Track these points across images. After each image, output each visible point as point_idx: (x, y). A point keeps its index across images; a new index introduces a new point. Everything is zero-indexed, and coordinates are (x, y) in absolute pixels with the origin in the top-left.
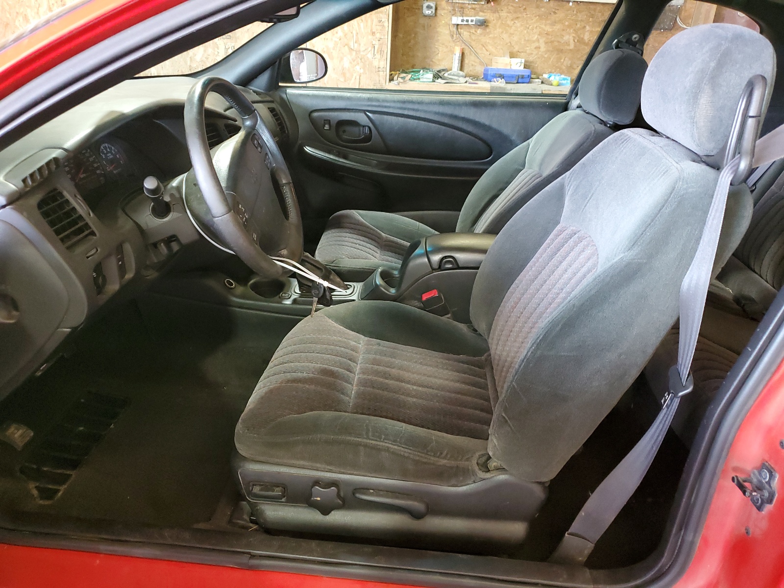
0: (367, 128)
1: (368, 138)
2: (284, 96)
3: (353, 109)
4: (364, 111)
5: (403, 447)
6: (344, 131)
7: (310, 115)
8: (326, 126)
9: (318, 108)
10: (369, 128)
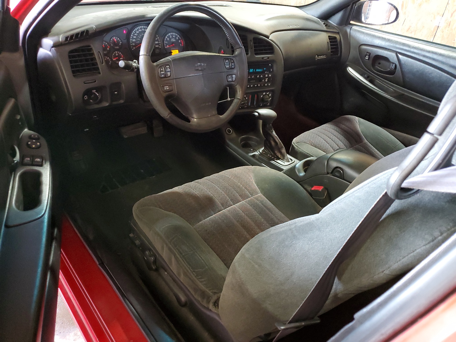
0: (394, 65)
1: (392, 72)
2: (348, 30)
3: (389, 49)
4: (397, 53)
5: (182, 260)
6: (379, 64)
7: (359, 47)
8: (367, 57)
9: (366, 43)
10: (396, 65)
